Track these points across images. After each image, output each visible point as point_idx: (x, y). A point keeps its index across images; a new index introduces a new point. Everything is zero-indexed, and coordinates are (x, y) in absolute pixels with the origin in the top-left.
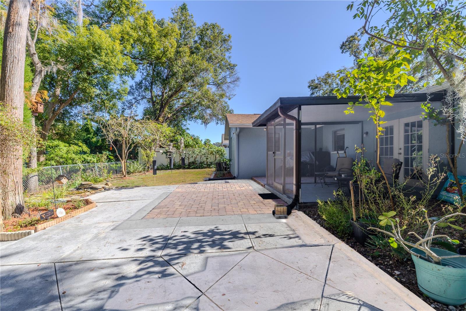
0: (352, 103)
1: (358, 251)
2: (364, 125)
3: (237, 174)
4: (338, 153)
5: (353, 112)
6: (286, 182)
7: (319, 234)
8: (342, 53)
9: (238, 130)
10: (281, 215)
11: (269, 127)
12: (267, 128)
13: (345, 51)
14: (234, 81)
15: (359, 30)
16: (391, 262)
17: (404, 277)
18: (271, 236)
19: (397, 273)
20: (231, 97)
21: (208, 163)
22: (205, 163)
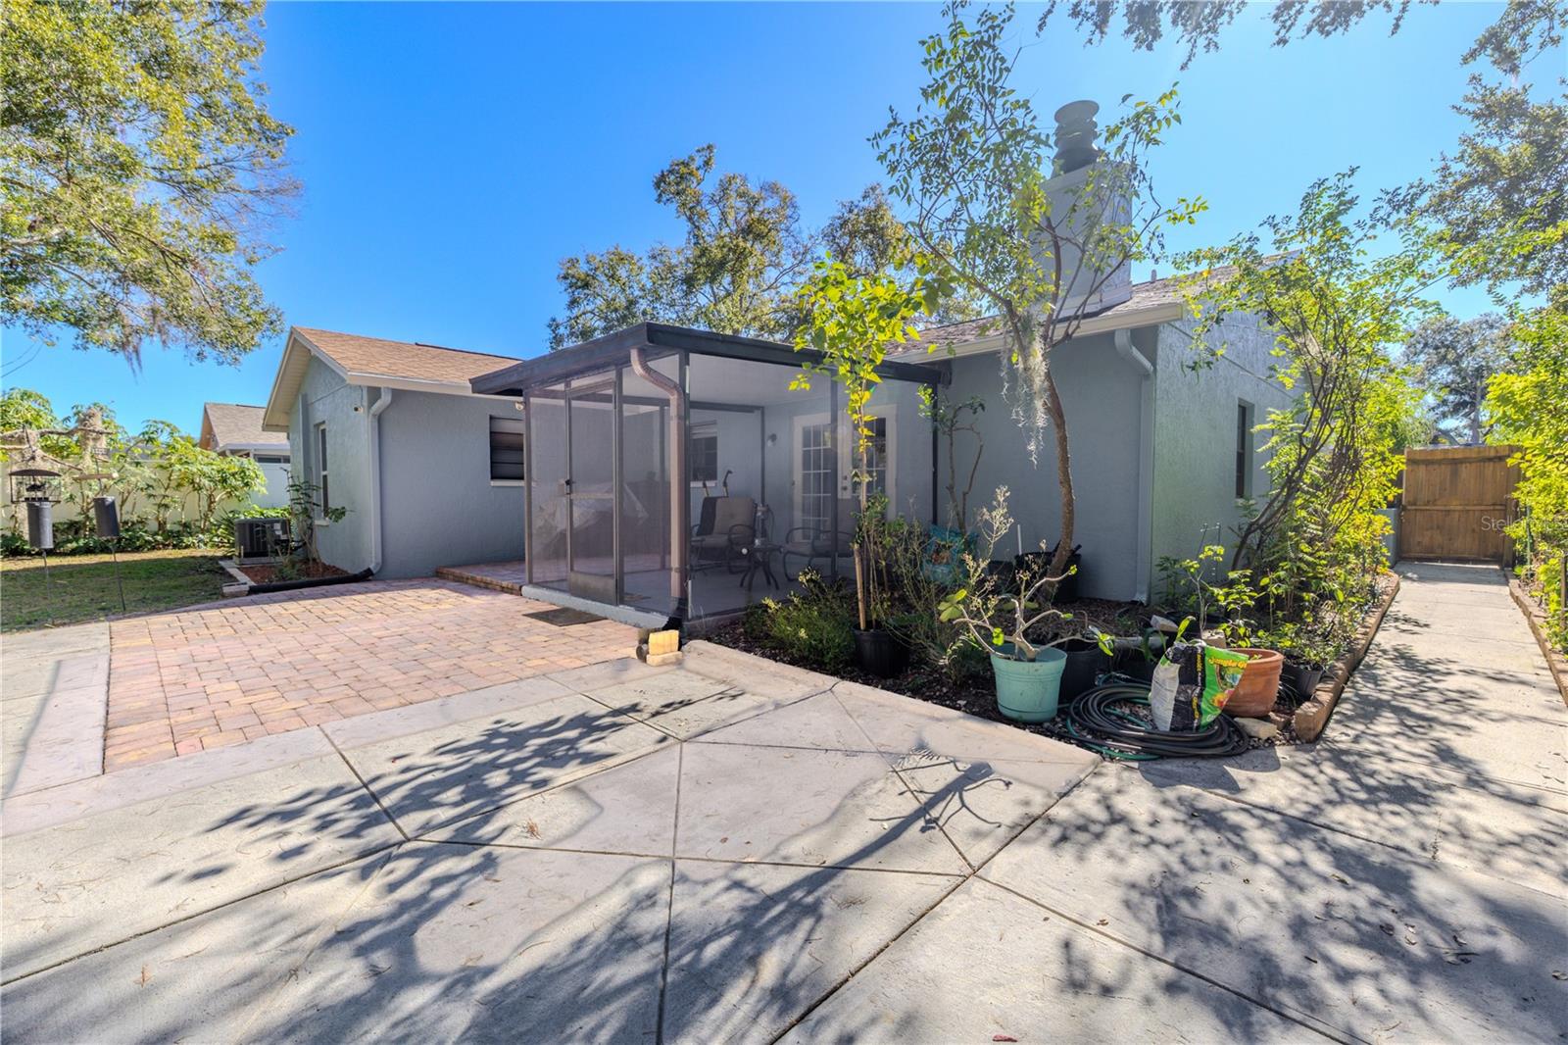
0: (809, 364)
1: (883, 688)
2: (766, 418)
3: (380, 561)
4: (705, 486)
5: (807, 386)
6: (626, 570)
7: (783, 677)
8: (659, 200)
9: (386, 399)
10: (666, 655)
11: (532, 400)
12: (526, 403)
13: (664, 199)
14: (275, 192)
15: (698, 151)
16: (945, 690)
17: (974, 706)
18: (684, 704)
19: (962, 703)
20: (260, 252)
21: (168, 527)
22: (153, 526)
